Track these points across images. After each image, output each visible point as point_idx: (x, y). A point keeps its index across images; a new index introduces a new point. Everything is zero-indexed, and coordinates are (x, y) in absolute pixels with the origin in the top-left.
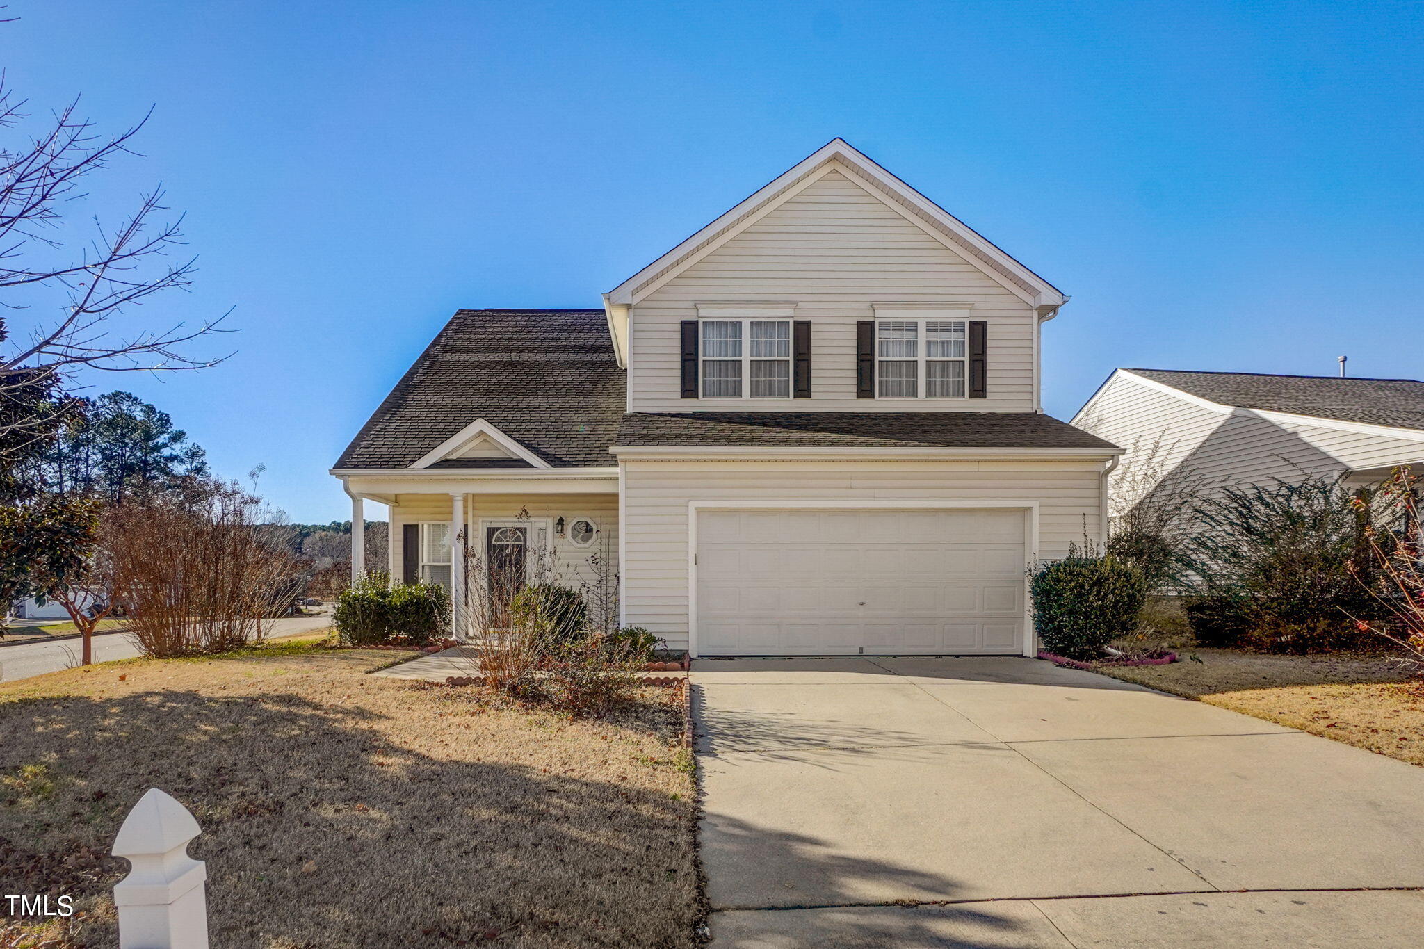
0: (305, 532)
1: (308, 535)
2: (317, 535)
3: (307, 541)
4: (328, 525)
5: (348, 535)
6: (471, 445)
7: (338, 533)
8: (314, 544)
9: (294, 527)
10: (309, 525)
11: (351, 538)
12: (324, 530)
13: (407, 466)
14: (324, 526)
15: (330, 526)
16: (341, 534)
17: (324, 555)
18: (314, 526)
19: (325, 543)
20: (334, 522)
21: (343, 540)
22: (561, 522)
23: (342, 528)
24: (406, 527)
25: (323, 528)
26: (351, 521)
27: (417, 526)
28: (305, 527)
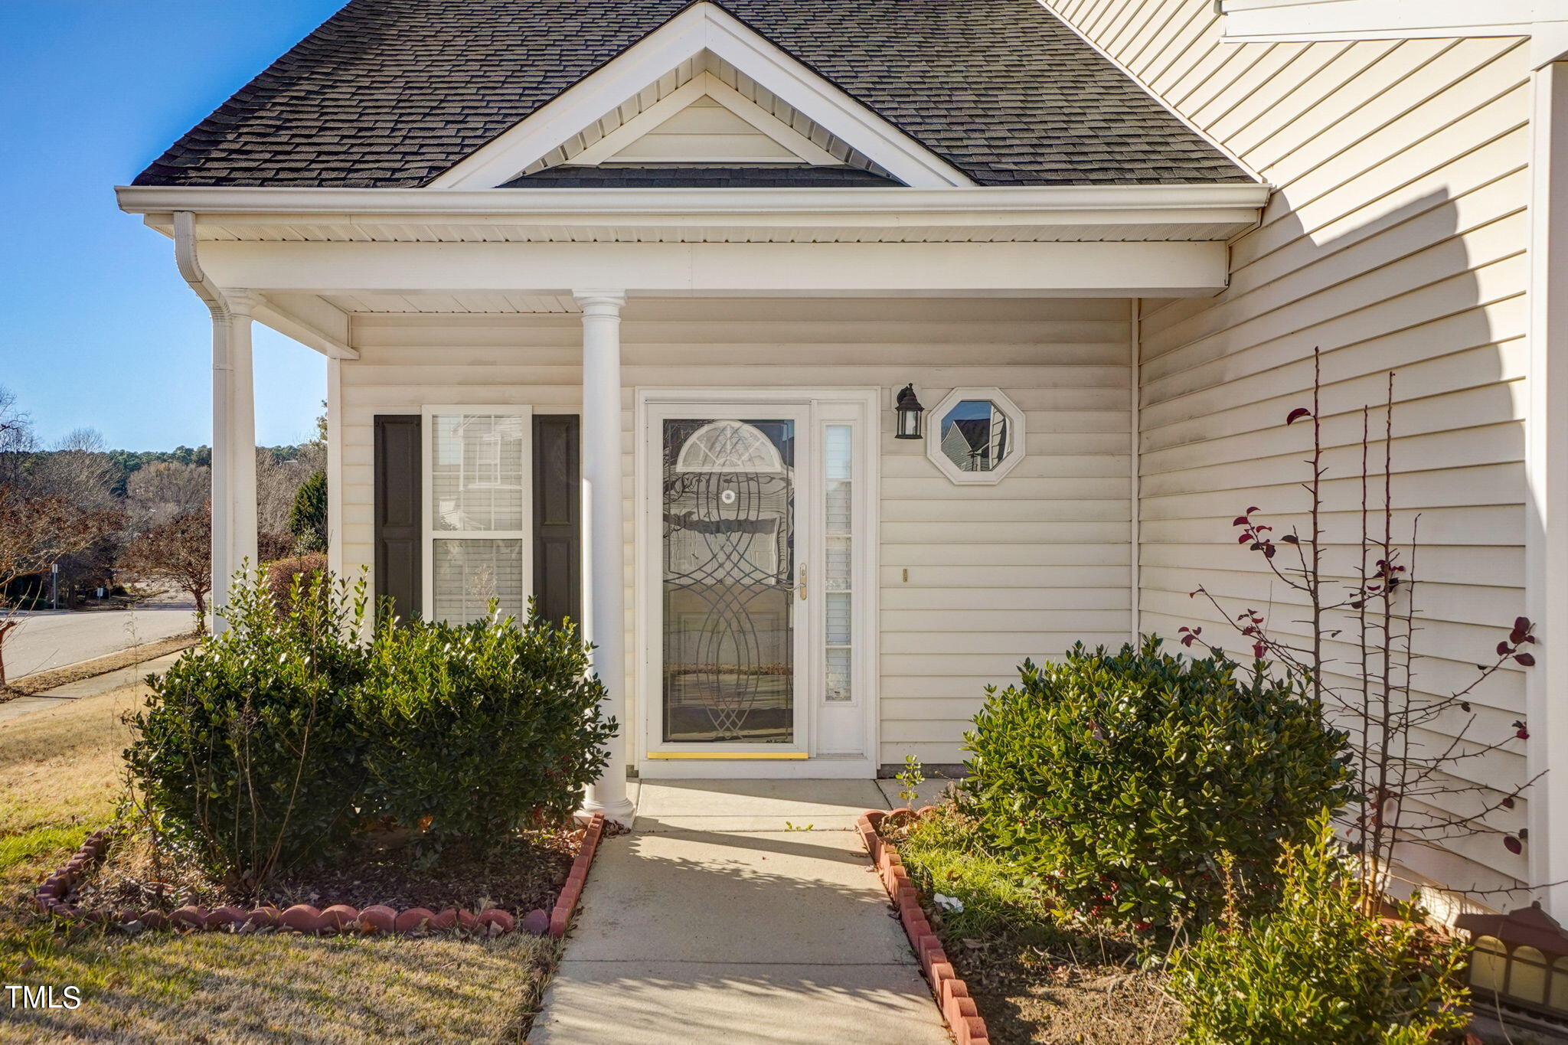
0: (130, 464)
1: (137, 467)
2: (152, 469)
3: (135, 477)
4: (170, 451)
5: (204, 468)
6: (654, 117)
7: (187, 464)
8: (148, 482)
9: (112, 456)
10: (140, 452)
11: (209, 473)
12: (165, 461)
13: (423, 182)
14: (163, 454)
15: (174, 454)
16: (192, 466)
17: (163, 499)
18: (148, 454)
19: (166, 481)
20: (181, 448)
21: (196, 476)
22: (907, 400)
23: (194, 457)
24: (383, 424)
25: (162, 458)
26: (210, 445)
27: (418, 419)
28: (132, 456)
